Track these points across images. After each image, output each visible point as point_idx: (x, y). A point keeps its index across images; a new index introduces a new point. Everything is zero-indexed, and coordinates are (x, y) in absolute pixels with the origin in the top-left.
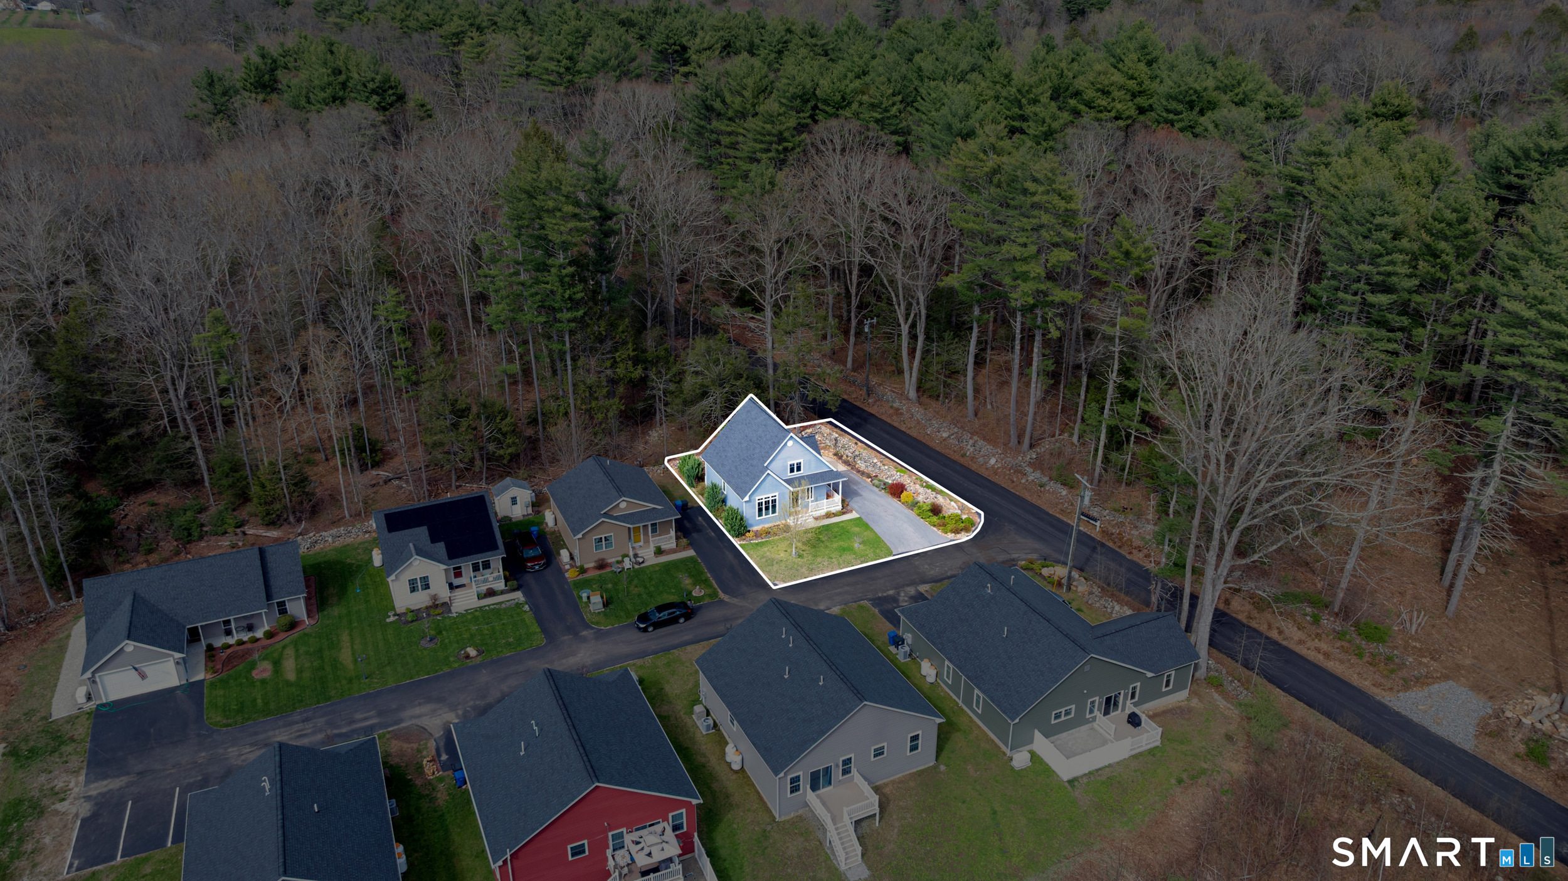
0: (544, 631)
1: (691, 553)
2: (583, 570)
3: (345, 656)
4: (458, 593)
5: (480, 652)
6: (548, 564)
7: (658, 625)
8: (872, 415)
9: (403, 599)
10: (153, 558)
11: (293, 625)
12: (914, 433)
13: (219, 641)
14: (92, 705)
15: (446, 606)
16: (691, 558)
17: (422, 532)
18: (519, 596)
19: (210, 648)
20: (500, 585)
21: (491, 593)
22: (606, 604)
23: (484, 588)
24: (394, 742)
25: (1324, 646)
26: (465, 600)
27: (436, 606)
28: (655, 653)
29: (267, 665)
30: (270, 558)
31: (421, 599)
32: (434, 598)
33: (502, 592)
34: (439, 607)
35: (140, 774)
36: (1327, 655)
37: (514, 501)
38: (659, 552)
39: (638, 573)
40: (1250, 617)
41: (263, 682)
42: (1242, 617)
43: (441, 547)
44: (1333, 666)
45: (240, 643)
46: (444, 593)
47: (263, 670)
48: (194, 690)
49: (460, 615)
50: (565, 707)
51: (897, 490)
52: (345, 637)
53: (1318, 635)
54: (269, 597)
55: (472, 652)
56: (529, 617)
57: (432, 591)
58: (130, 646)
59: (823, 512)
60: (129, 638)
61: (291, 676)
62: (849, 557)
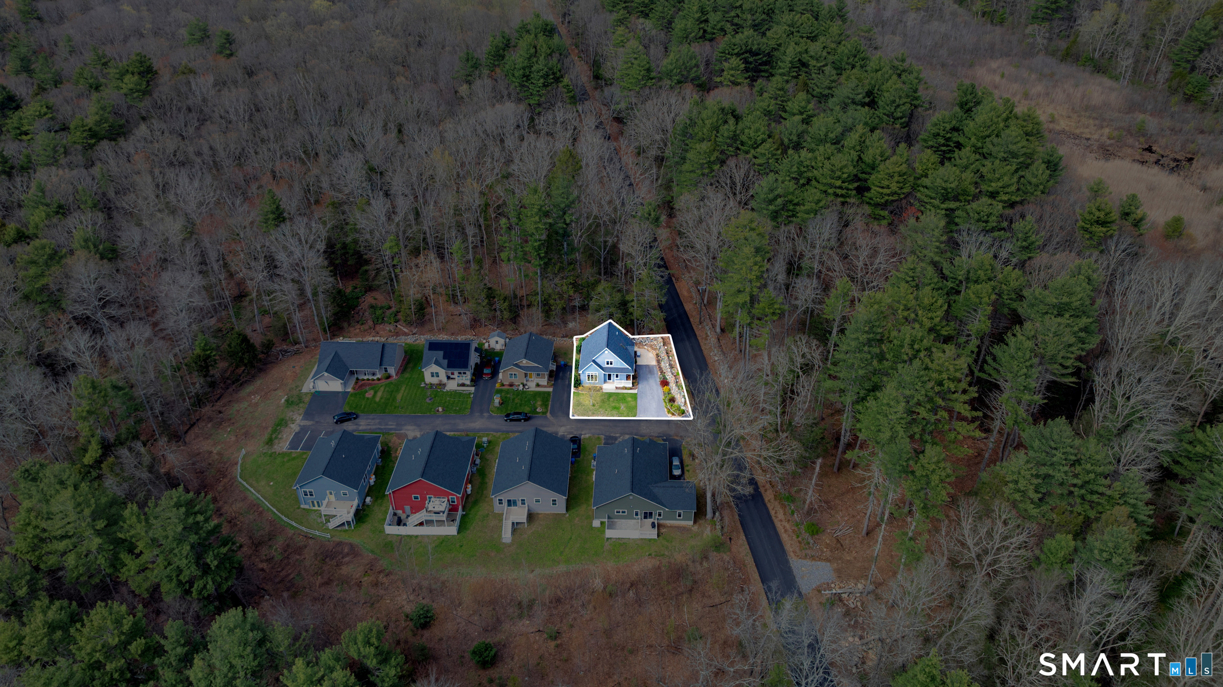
0: (471, 408)
1: (551, 389)
2: (503, 385)
3: (399, 397)
4: (451, 381)
5: (443, 410)
6: (492, 378)
7: (511, 420)
8: (695, 335)
9: (428, 379)
10: (363, 328)
11: (389, 377)
12: (705, 352)
13: (361, 377)
14: (313, 391)
15: (445, 385)
16: (548, 393)
17: (441, 353)
18: (473, 389)
19: (357, 379)
20: (468, 382)
21: (463, 385)
22: (501, 404)
23: (461, 382)
24: (395, 438)
25: (788, 526)
26: (452, 386)
27: (440, 384)
28: (503, 432)
29: (372, 392)
30: (386, 349)
31: (435, 380)
32: (441, 381)
33: (468, 386)
34: (442, 385)
35: (317, 422)
36: (786, 531)
37: (497, 342)
38: (538, 385)
39: (523, 392)
40: (769, 501)
41: (368, 399)
42: (766, 500)
43: (446, 361)
44: (784, 537)
45: (368, 380)
46: (445, 380)
47: (370, 394)
48: (346, 394)
49: (447, 392)
50: (432, 447)
51: (665, 383)
52: (403, 388)
53: (789, 521)
54: (381, 365)
55: (440, 409)
56: (470, 400)
57: (440, 378)
58: (326, 374)
59: (621, 386)
60: (326, 371)
61: (377, 399)
62: (614, 412)
